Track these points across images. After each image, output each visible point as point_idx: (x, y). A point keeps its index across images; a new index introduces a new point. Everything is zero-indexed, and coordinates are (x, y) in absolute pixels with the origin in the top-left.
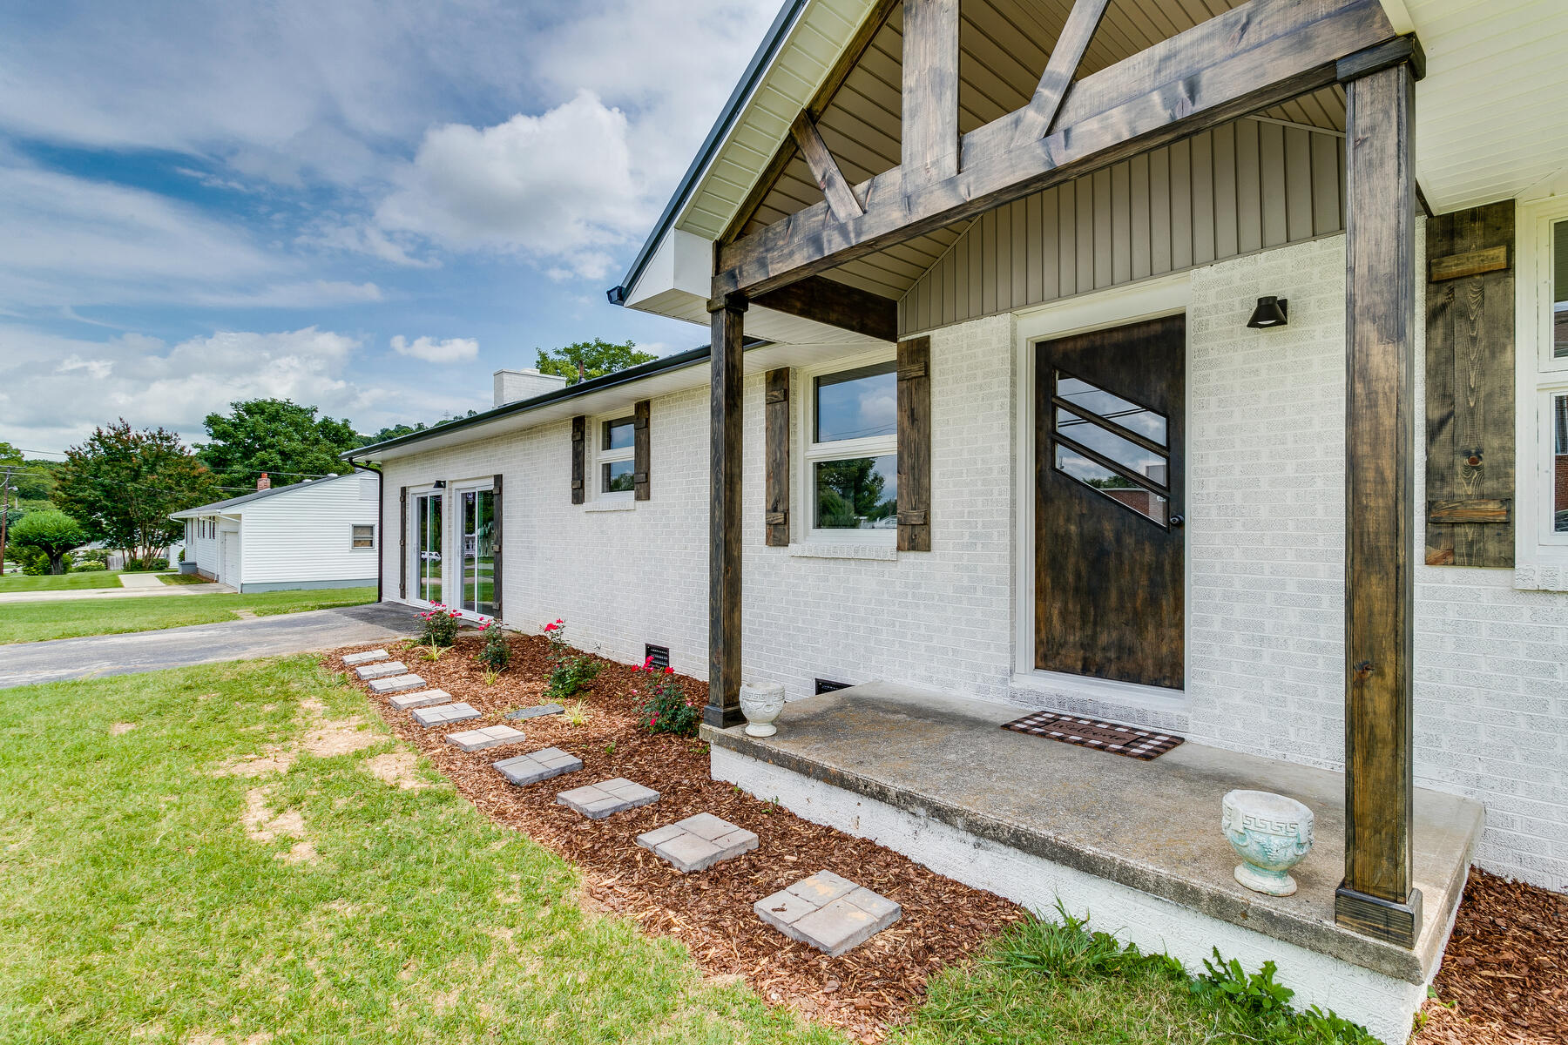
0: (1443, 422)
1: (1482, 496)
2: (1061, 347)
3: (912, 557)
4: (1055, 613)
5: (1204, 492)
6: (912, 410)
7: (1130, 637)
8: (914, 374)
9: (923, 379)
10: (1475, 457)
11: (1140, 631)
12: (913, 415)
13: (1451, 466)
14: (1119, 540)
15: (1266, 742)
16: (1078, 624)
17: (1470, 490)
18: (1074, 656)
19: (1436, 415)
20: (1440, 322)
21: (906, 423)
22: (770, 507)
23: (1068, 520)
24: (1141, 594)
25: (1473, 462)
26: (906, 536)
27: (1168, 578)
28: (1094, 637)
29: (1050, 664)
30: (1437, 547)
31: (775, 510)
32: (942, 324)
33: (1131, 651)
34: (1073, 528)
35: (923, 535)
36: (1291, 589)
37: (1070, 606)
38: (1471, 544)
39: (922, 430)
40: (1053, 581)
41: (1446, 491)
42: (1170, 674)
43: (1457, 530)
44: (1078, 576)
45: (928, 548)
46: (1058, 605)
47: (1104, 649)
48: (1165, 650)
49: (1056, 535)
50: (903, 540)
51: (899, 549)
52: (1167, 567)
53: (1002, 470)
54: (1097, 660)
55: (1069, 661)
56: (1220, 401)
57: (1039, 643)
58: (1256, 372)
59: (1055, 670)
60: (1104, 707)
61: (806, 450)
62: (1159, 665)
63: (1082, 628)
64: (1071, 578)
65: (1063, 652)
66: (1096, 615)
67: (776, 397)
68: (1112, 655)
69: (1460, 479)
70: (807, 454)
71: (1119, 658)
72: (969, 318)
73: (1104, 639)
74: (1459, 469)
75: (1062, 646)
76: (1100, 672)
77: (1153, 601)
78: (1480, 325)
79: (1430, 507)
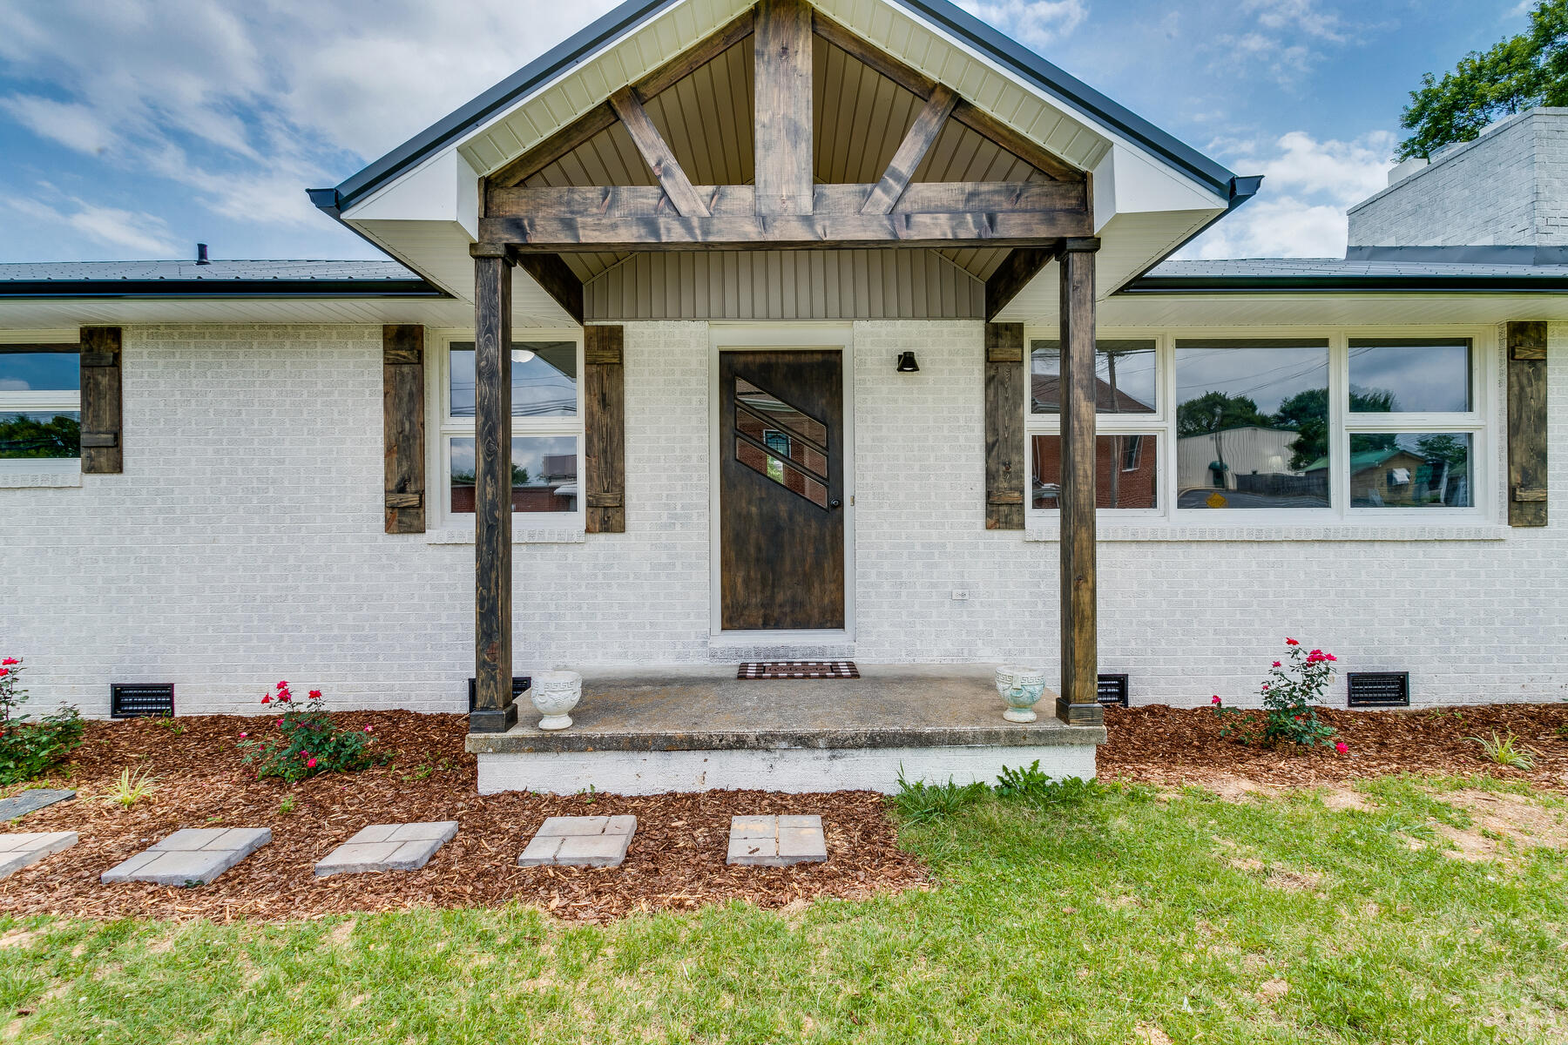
0: (994, 444)
1: (1011, 489)
2: (742, 359)
3: (602, 538)
4: (739, 581)
5: (865, 482)
6: (604, 395)
7: (800, 594)
8: (607, 361)
9: (616, 366)
10: (1008, 465)
11: (809, 588)
12: (604, 400)
13: (998, 471)
14: (791, 518)
16: (759, 588)
17: (1006, 485)
18: (756, 614)
19: (991, 440)
20: (992, 386)
21: (596, 407)
22: (392, 486)
23: (750, 502)
24: (809, 560)
25: (1007, 469)
26: (597, 518)
27: (828, 546)
28: (773, 597)
29: (735, 624)
30: (992, 518)
31: (402, 490)
32: (636, 318)
33: (802, 604)
34: (754, 510)
35: (618, 517)
36: (918, 548)
37: (752, 573)
38: (1006, 516)
39: (615, 416)
40: (737, 555)
41: (996, 485)
42: (833, 617)
43: (1001, 508)
44: (759, 549)
45: (622, 529)
46: (742, 574)
47: (780, 606)
48: (826, 600)
49: (740, 515)
50: (593, 521)
51: (588, 531)
52: (828, 538)
53: (701, 459)
54: (775, 615)
55: (752, 620)
56: (874, 418)
57: (724, 608)
58: (896, 401)
59: (740, 628)
60: (794, 650)
61: (442, 423)
62: (823, 613)
63: (762, 592)
64: (752, 551)
65: (746, 612)
66: (774, 580)
67: (404, 357)
68: (787, 609)
69: (1001, 479)
70: (443, 428)
71: (792, 612)
72: (665, 318)
73: (780, 598)
74: (1001, 473)
75: (745, 608)
76: (778, 625)
77: (818, 564)
78: (1009, 390)
79: (989, 494)
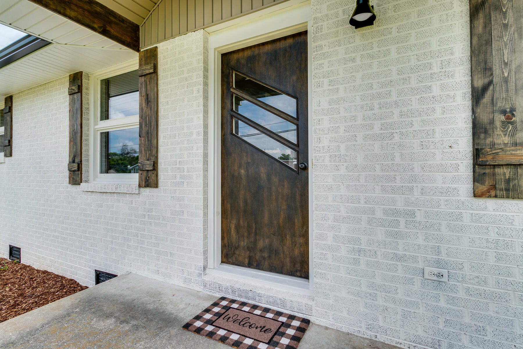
0: (485, 89)
1: (516, 144)
2: (236, 56)
3: (147, 191)
4: (233, 226)
5: (321, 145)
6: (147, 95)
7: (276, 243)
8: (148, 72)
9: (153, 75)
10: (509, 114)
11: (282, 240)
12: (147, 98)
13: (492, 122)
14: (269, 179)
15: (364, 327)
16: (246, 234)
17: (506, 139)
18: (244, 255)
19: (479, 83)
20: (481, 15)
21: (144, 105)
22: (71, 160)
23: (240, 166)
24: (283, 215)
25: (508, 118)
26: (144, 178)
27: (298, 204)
28: (255, 242)
29: (230, 260)
30: (483, 183)
31: (74, 162)
32: (165, 39)
33: (277, 252)
34: (243, 171)
35: (153, 177)
36: (379, 214)
37: (241, 222)
38: (508, 181)
39: (152, 108)
40: (231, 207)
41: (489, 140)
42: (300, 268)
43: (498, 170)
44: (246, 203)
45: (156, 186)
46: (234, 222)
47: (261, 251)
48: (297, 252)
49: (233, 176)
50: (142, 180)
51: (140, 186)
52: (298, 197)
53: (198, 133)
54: (257, 258)
55: (241, 259)
57: (223, 246)
58: (353, 60)
59: (233, 264)
60: (260, 295)
62: (293, 262)
63: (248, 237)
64: (242, 204)
65: (237, 252)
66: (256, 229)
67: (74, 90)
68: (266, 255)
69: (498, 131)
70: (96, 127)
71: (269, 257)
72: (180, 34)
73: (261, 244)
74: (498, 124)
75: (237, 248)
77: (290, 219)
78: (510, 14)
79: (477, 153)
